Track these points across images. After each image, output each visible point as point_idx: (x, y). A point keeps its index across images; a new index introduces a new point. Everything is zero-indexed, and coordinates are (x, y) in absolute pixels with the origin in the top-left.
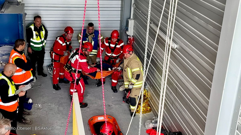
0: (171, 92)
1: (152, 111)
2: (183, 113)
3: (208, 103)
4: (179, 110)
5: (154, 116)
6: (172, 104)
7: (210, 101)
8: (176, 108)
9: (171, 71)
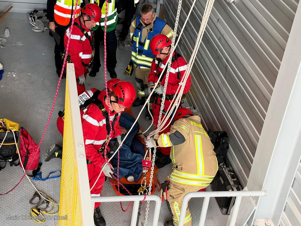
0: (218, 72)
1: (186, 98)
2: (233, 104)
3: (271, 92)
4: (227, 100)
5: (189, 106)
6: (218, 89)
7: (274, 89)
8: (222, 95)
9: (222, 38)
